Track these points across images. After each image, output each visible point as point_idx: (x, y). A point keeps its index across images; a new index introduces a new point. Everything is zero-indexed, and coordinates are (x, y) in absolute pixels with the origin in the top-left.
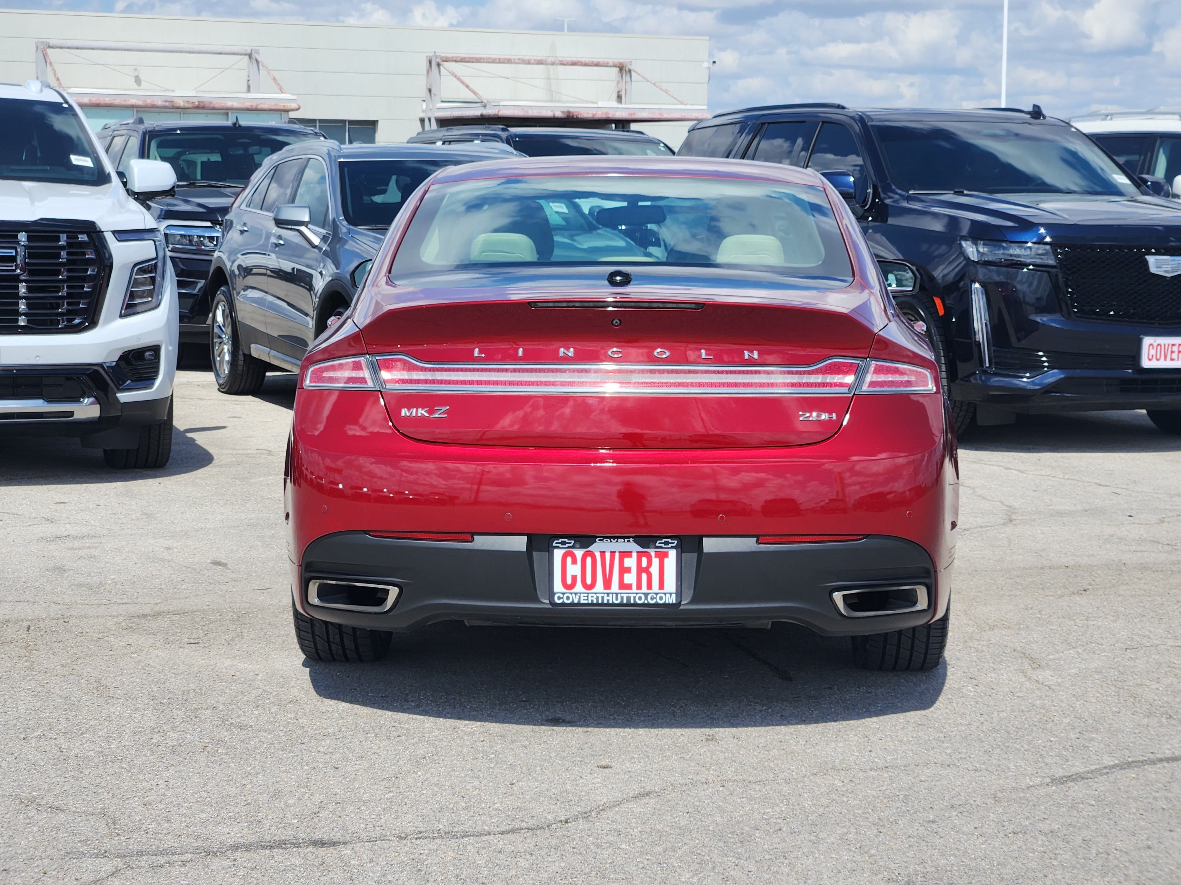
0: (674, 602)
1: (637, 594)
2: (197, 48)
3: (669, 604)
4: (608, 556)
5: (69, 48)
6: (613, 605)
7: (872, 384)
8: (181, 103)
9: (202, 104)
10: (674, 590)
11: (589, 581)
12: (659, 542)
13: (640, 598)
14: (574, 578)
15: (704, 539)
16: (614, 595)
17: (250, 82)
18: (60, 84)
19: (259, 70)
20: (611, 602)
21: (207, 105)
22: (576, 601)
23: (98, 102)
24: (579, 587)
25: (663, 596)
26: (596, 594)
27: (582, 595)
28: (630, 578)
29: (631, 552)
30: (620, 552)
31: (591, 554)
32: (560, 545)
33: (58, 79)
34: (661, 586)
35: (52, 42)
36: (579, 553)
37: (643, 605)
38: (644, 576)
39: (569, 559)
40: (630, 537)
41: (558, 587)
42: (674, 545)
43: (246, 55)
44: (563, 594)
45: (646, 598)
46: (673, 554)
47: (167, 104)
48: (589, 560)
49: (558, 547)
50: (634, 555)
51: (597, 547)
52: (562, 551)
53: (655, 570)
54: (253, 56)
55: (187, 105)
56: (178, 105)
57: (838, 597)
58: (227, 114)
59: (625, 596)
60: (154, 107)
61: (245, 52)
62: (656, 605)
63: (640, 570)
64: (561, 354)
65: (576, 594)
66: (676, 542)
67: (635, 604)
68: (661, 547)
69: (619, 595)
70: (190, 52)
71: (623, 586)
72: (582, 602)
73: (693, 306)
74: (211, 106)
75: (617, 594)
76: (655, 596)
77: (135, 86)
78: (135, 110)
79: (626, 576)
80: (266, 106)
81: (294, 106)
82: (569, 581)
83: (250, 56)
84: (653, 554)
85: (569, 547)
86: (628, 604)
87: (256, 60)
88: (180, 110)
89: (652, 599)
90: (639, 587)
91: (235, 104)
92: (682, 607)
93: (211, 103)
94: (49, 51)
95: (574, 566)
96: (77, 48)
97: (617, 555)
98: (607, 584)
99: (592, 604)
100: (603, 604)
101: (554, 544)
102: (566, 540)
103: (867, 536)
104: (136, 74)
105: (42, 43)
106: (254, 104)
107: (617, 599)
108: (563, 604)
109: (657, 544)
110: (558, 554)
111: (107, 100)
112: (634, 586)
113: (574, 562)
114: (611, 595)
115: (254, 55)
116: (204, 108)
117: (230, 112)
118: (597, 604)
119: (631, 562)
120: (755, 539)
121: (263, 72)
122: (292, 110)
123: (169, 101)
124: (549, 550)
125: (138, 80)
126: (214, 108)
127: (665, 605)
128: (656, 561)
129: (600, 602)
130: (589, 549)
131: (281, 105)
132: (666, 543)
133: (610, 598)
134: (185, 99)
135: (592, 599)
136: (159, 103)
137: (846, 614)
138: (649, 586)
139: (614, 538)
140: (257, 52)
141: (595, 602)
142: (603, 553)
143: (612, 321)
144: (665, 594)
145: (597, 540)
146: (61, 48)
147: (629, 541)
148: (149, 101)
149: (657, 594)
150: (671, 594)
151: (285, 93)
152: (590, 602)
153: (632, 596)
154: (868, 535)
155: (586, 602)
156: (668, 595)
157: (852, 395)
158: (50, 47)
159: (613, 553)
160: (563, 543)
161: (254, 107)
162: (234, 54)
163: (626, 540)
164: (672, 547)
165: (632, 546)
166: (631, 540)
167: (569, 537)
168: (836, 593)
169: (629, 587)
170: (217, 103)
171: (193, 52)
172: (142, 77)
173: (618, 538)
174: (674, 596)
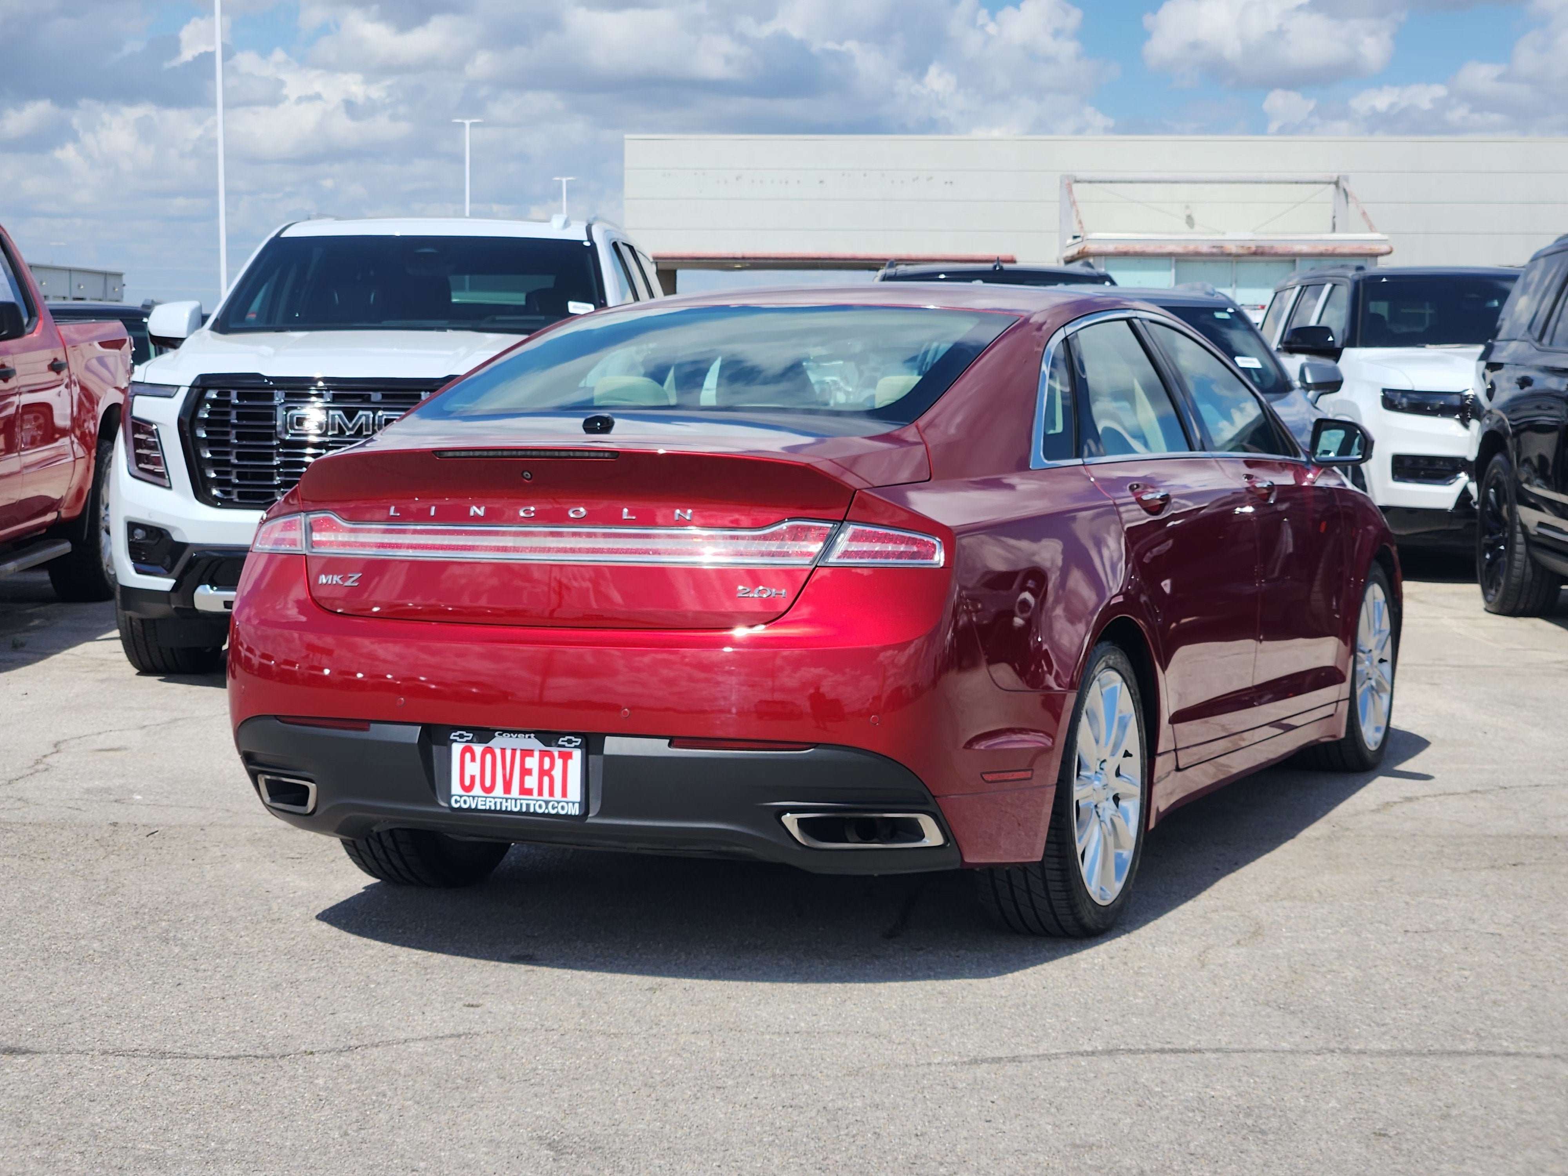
0: (577, 813)
1: (537, 801)
2: (1266, 176)
3: (571, 815)
4: (508, 753)
5: (1100, 182)
6: (511, 812)
7: (846, 554)
8: (1233, 249)
9: (1260, 250)
10: (578, 799)
11: (488, 783)
12: (562, 739)
13: (540, 807)
14: (473, 778)
15: (607, 738)
16: (513, 801)
17: (1336, 219)
18: (1082, 227)
19: (1347, 202)
20: (509, 809)
21: (1267, 250)
22: (473, 806)
23: (1125, 250)
24: (477, 790)
25: (565, 804)
26: (494, 798)
27: (480, 799)
28: (531, 782)
29: (532, 751)
30: (521, 750)
31: (490, 750)
32: (457, 738)
33: (1080, 222)
34: (564, 794)
35: (1080, 176)
36: (478, 749)
37: (543, 815)
38: (546, 780)
39: (468, 756)
40: (530, 733)
41: (456, 788)
42: (578, 744)
43: (1330, 183)
44: (461, 796)
45: (547, 808)
46: (577, 754)
47: (1215, 250)
48: (488, 757)
49: (456, 741)
50: (537, 754)
51: (498, 742)
52: (461, 746)
53: (557, 773)
54: (1341, 185)
55: (1241, 251)
56: (1228, 251)
57: (790, 820)
58: (1294, 261)
59: (524, 803)
60: (1198, 254)
61: (1328, 180)
62: (557, 815)
63: (542, 773)
64: (472, 514)
65: (474, 797)
66: (580, 740)
67: (535, 814)
68: (564, 746)
69: (518, 802)
70: (1256, 182)
71: (525, 791)
72: (480, 807)
73: (607, 455)
74: (1273, 251)
75: (516, 800)
76: (556, 805)
77: (1186, 228)
78: (1173, 259)
79: (527, 778)
80: (1346, 250)
81: (1384, 248)
82: (467, 782)
83: (1337, 183)
84: (556, 754)
85: (467, 741)
86: (527, 813)
87: (1344, 190)
88: (1230, 258)
89: (553, 808)
90: (540, 793)
91: (1305, 248)
92: (589, 821)
93: (1272, 247)
94: (1076, 187)
95: (473, 764)
96: (1111, 182)
97: (518, 753)
98: (507, 788)
99: (490, 811)
100: (500, 811)
101: (452, 737)
102: (464, 733)
103: (815, 745)
104: (1188, 212)
105: (1068, 177)
106: (1330, 248)
107: (516, 806)
108: (460, 809)
109: (560, 743)
110: (457, 749)
111: (1138, 248)
112: (535, 792)
113: (473, 759)
114: (509, 801)
115: (1343, 184)
116: (1262, 254)
117: (1298, 259)
118: (495, 811)
119: (532, 763)
120: (668, 741)
121: (1352, 206)
122: (1382, 254)
123: (1218, 247)
124: (447, 744)
125: (1190, 221)
126: (1276, 254)
127: (567, 816)
128: (559, 763)
129: (498, 808)
130: (489, 745)
131: (1367, 248)
132: (570, 741)
133: (509, 804)
134: (1239, 243)
135: (490, 804)
136: (1205, 249)
137: (805, 843)
138: (551, 794)
139: (514, 732)
140: (1346, 179)
141: (493, 808)
142: (503, 750)
143: (522, 474)
144: (567, 803)
145: (496, 734)
146: (1090, 182)
147: (529, 737)
148: (1191, 248)
149: (558, 802)
150: (574, 803)
151: (1376, 232)
152: (488, 808)
153: (532, 803)
154: (819, 744)
155: (483, 807)
156: (570, 805)
157: (813, 566)
158: (1077, 182)
159: (514, 751)
160: (461, 736)
161: (1329, 252)
162: (1315, 182)
163: (527, 736)
164: (576, 747)
165: (533, 743)
166: (532, 735)
167: (468, 730)
168: (788, 815)
169: (529, 792)
170: (1280, 248)
171: (1260, 182)
172: (1196, 217)
173: (519, 732)
174: (577, 805)
